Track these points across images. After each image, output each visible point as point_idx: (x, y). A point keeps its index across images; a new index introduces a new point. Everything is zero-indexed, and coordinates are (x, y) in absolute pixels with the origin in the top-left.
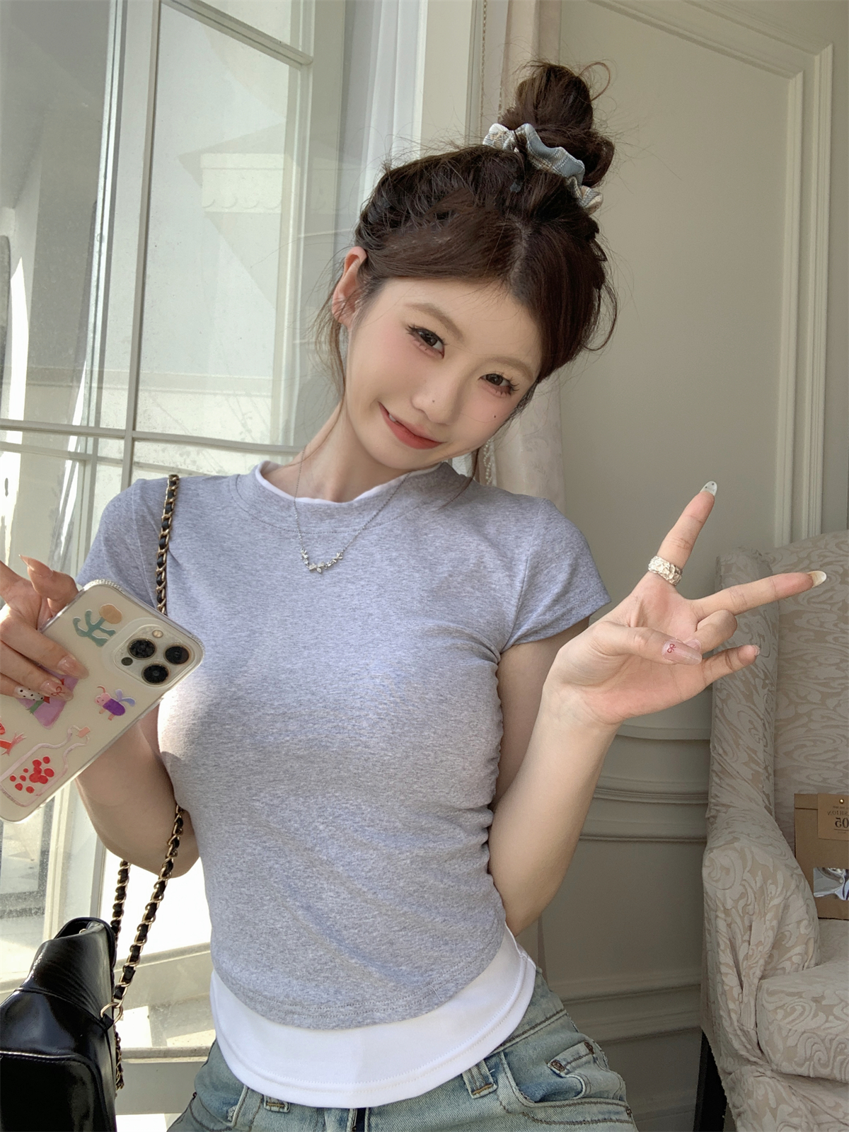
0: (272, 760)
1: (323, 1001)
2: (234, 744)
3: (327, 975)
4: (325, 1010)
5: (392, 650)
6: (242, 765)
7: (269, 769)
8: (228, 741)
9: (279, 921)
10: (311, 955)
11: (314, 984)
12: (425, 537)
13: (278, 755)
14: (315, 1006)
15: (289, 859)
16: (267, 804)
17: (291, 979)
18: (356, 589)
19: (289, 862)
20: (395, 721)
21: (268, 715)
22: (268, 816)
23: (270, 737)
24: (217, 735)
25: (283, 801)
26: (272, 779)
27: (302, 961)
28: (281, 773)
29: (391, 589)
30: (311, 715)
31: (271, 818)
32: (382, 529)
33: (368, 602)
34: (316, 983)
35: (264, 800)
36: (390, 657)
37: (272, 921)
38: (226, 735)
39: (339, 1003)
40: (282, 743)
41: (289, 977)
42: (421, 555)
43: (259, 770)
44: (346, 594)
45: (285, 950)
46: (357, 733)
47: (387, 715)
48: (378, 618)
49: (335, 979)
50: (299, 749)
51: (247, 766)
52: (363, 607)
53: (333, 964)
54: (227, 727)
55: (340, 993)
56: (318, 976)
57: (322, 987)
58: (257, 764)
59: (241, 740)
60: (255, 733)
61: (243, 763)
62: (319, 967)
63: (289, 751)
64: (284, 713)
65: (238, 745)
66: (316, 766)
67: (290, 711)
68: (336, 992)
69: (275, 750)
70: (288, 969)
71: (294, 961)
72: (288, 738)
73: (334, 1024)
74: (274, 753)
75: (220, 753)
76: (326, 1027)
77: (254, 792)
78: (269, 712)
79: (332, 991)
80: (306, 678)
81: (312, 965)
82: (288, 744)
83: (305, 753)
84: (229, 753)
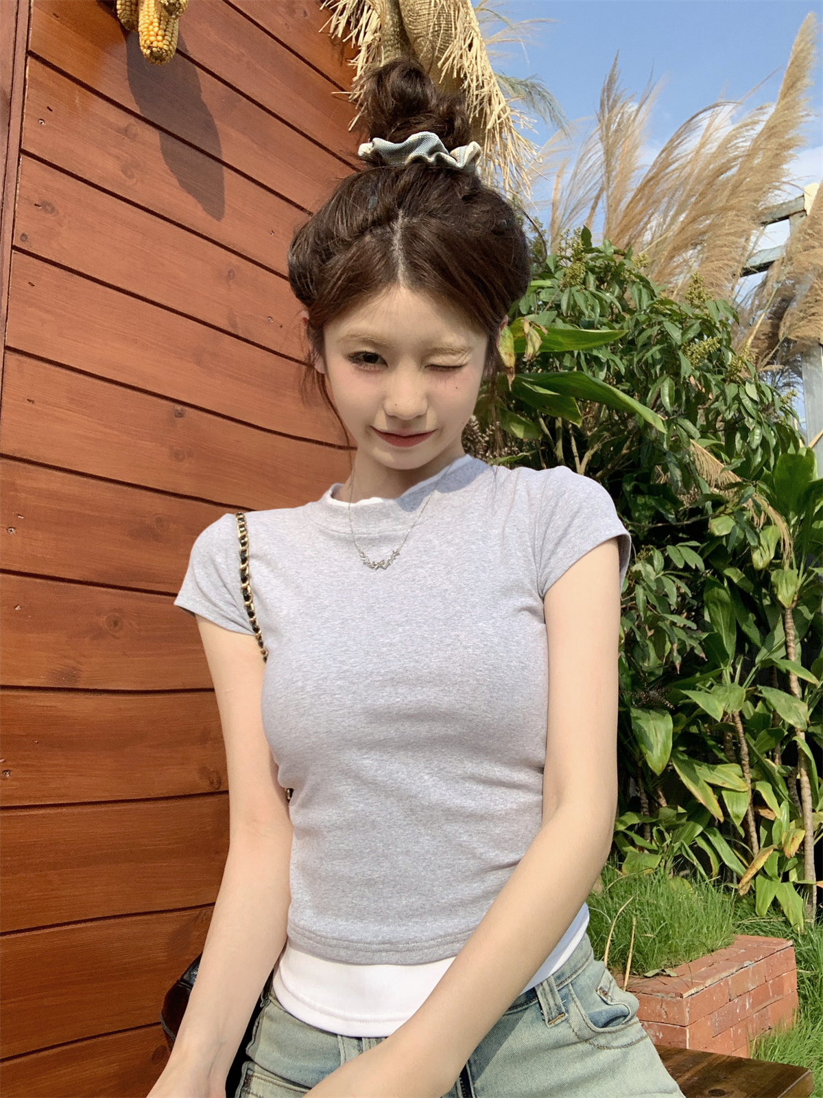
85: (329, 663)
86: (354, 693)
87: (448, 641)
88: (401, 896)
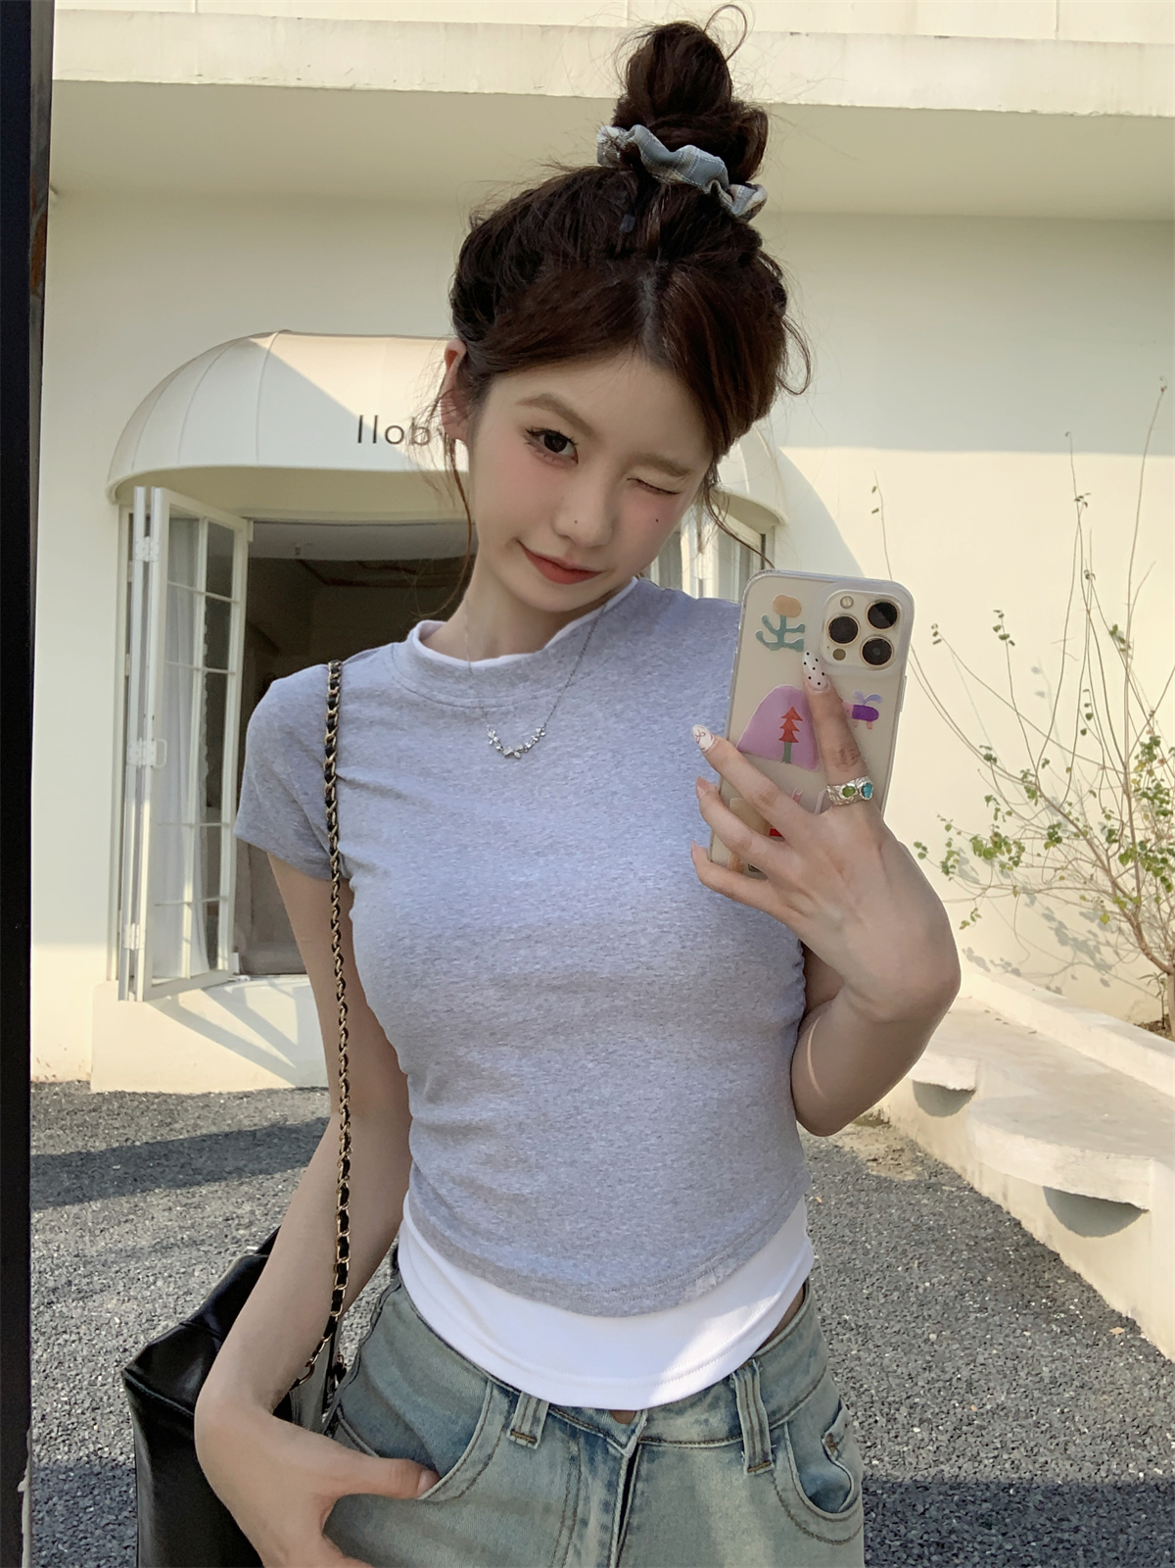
0: (519, 995)
1: (583, 1283)
2: (468, 983)
3: (588, 1252)
4: (587, 1293)
5: (658, 839)
6: (481, 1007)
7: (516, 1007)
8: (461, 979)
9: (528, 1185)
10: (568, 1228)
11: (571, 1262)
12: (649, 676)
13: (527, 988)
14: (574, 1287)
15: (544, 1111)
16: (517, 1047)
17: (539, 1255)
18: (585, 762)
19: (544, 1114)
20: (683, 933)
21: (507, 941)
22: (520, 1059)
23: (513, 968)
24: (445, 974)
25: (537, 1042)
26: (520, 1019)
27: (556, 1235)
28: (533, 1010)
29: (630, 752)
30: (566, 936)
31: (524, 1061)
32: (593, 679)
33: (606, 776)
34: (574, 1261)
35: (513, 1044)
36: (658, 848)
37: (518, 1186)
38: (455, 972)
39: (602, 1287)
40: (532, 973)
41: (537, 1253)
42: (651, 700)
43: (503, 1010)
44: (574, 773)
45: (533, 1220)
46: (634, 953)
47: (672, 926)
48: (627, 796)
49: (598, 1258)
50: (554, 978)
51: (487, 1008)
52: (601, 785)
53: (596, 1240)
54: (456, 962)
55: (604, 1275)
56: (578, 1253)
57: (581, 1267)
58: (500, 1003)
59: (476, 977)
60: (493, 965)
61: (482, 1004)
62: (578, 1243)
63: (541, 981)
64: (529, 937)
65: (475, 983)
66: (579, 996)
67: (536, 933)
68: (599, 1274)
69: (523, 982)
70: (535, 1244)
71: (545, 1234)
72: (538, 966)
73: (597, 1311)
74: (522, 986)
75: (452, 995)
76: (588, 1312)
77: (499, 1036)
78: (508, 938)
79: (594, 1272)
80: (550, 890)
81: (570, 1239)
82: (539, 973)
83: (565, 982)
84: (463, 995)
85: (443, 913)
86: (477, 958)
87: (614, 873)
88: (563, 1220)
